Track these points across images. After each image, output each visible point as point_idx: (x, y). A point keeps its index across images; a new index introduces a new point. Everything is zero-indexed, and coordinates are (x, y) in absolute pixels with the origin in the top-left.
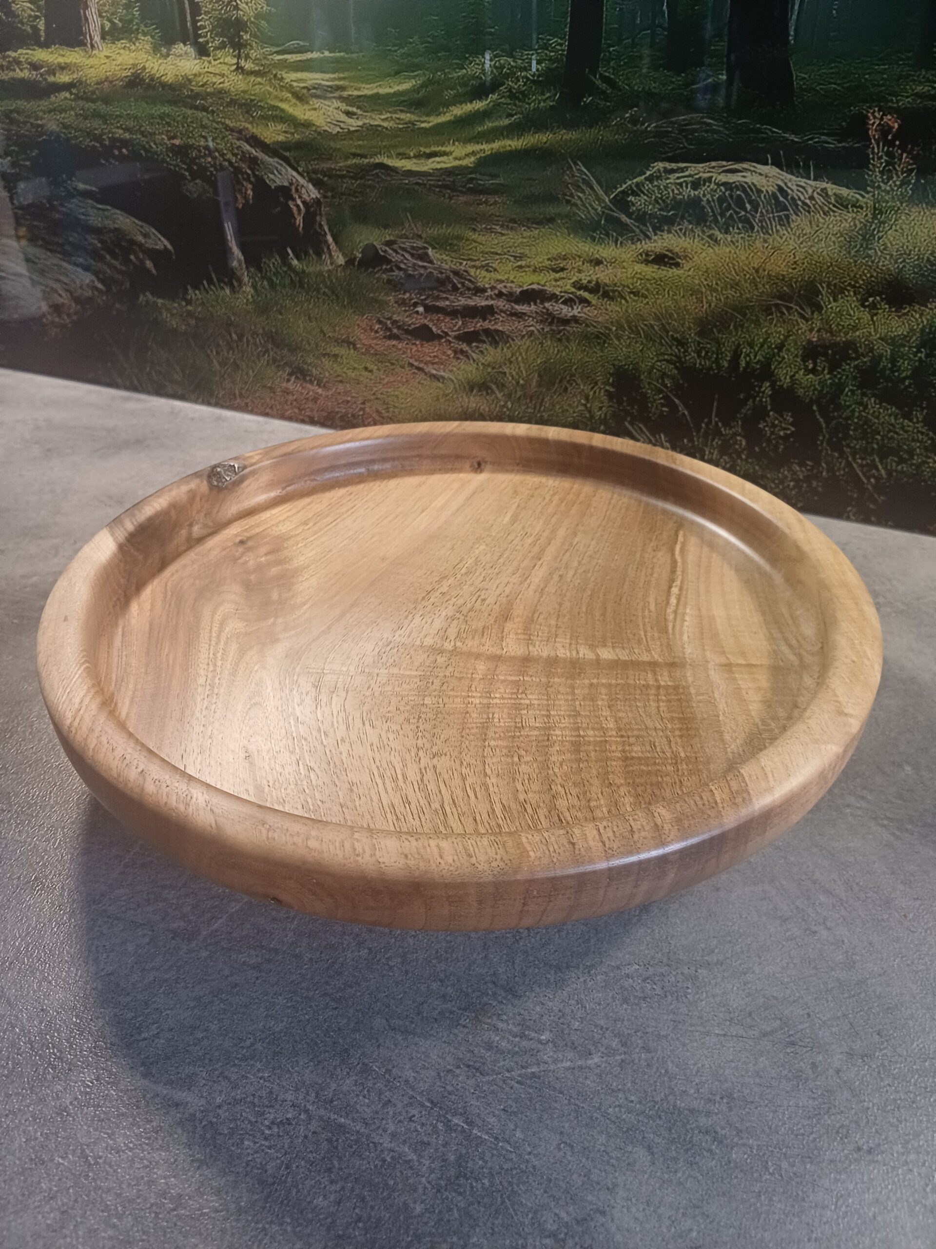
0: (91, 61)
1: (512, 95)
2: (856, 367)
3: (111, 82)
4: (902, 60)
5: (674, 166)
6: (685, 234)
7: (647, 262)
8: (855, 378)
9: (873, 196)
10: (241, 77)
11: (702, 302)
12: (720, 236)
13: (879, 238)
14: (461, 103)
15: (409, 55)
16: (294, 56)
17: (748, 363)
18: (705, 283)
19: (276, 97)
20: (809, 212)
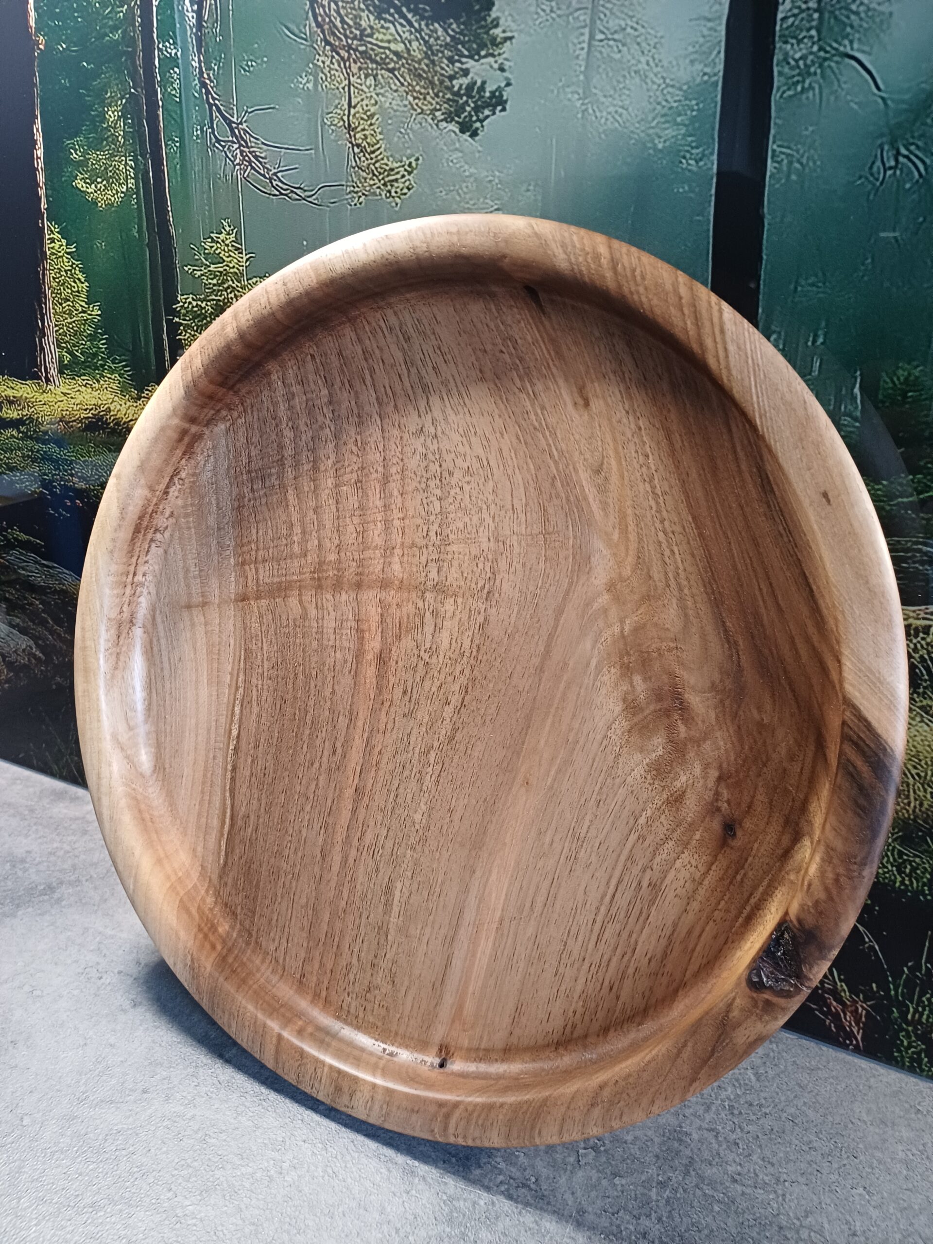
0: (46, 397)
3: (67, 423)
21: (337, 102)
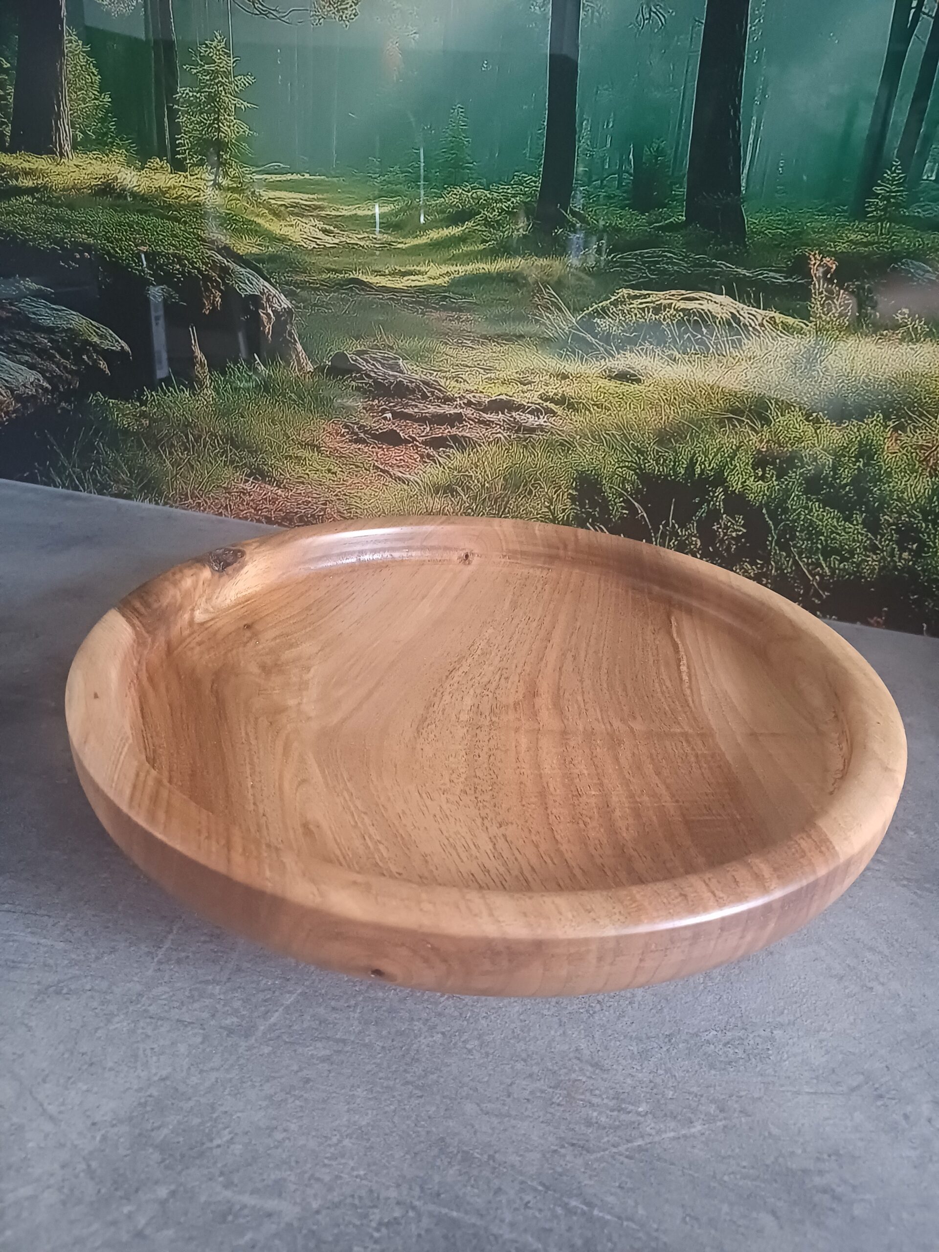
0: (59, 169)
1: (487, 223)
2: (801, 474)
3: (79, 190)
4: (839, 212)
5: (637, 292)
6: (646, 353)
7: (610, 378)
8: (801, 484)
9: (816, 325)
10: (217, 192)
11: (661, 414)
12: (678, 356)
13: (821, 362)
14: (437, 228)
15: (389, 182)
16: (273, 176)
17: (702, 471)
18: (664, 397)
19: (252, 212)
20: (759, 337)
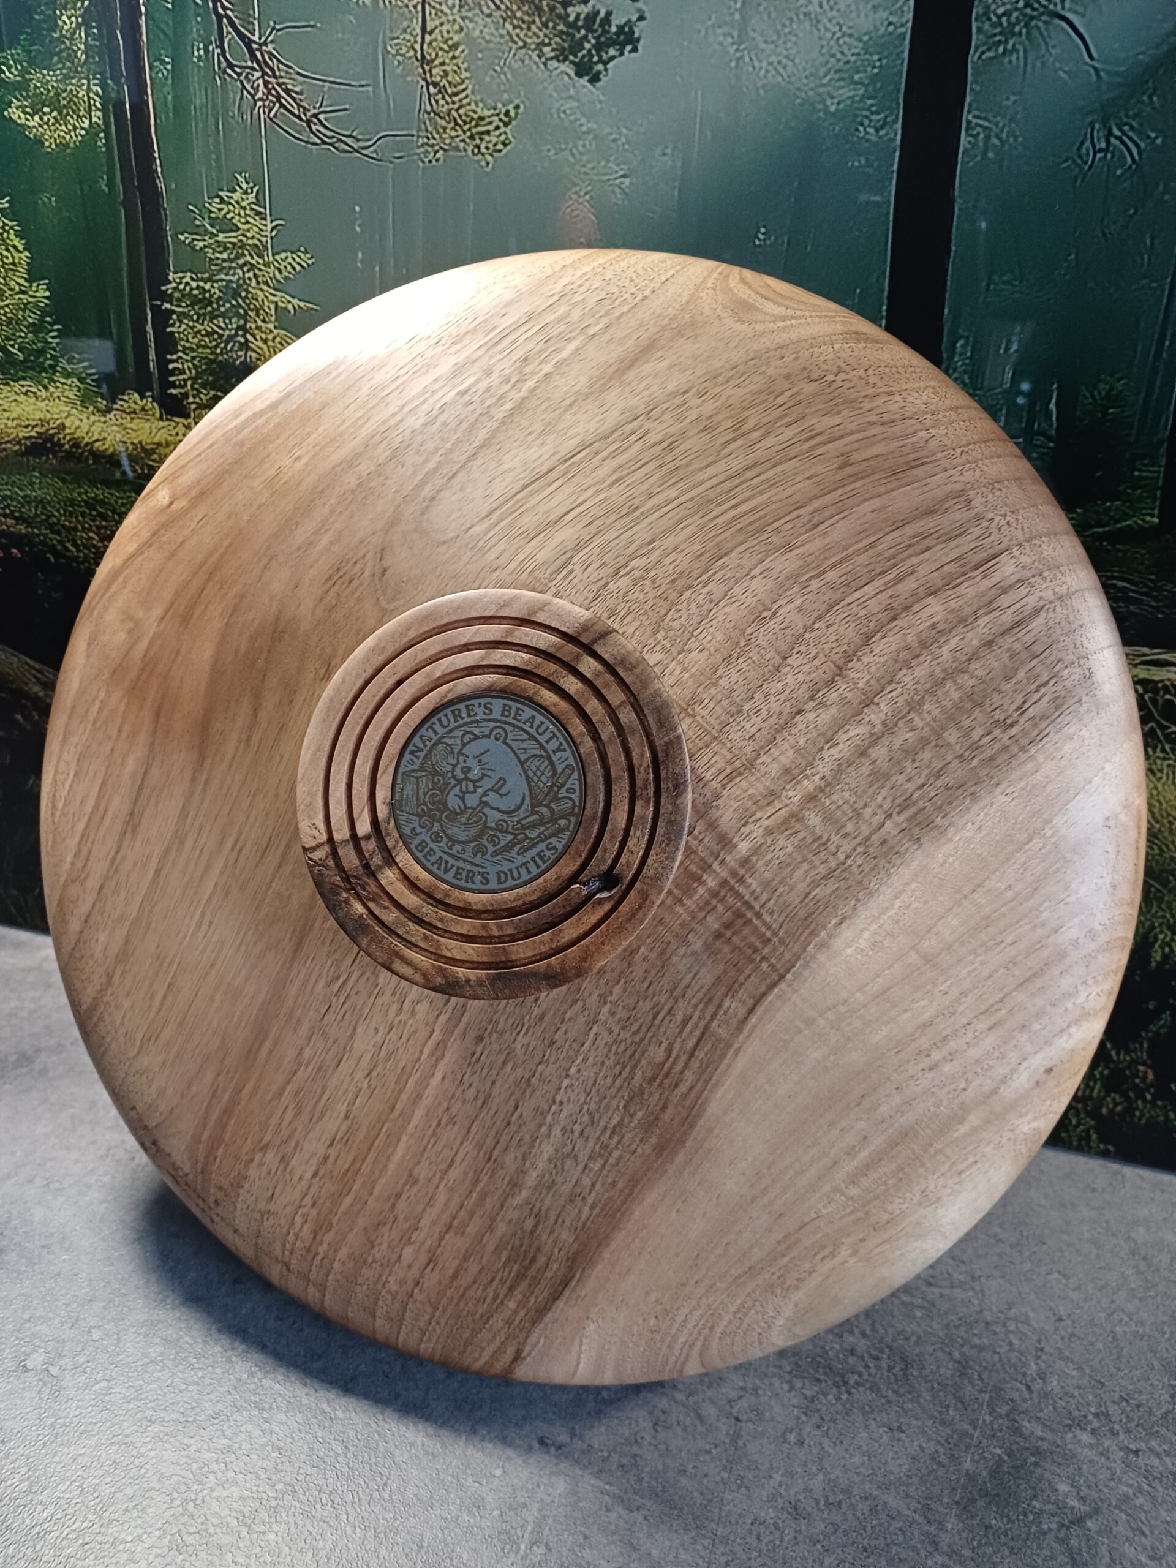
21: (405, 24)
